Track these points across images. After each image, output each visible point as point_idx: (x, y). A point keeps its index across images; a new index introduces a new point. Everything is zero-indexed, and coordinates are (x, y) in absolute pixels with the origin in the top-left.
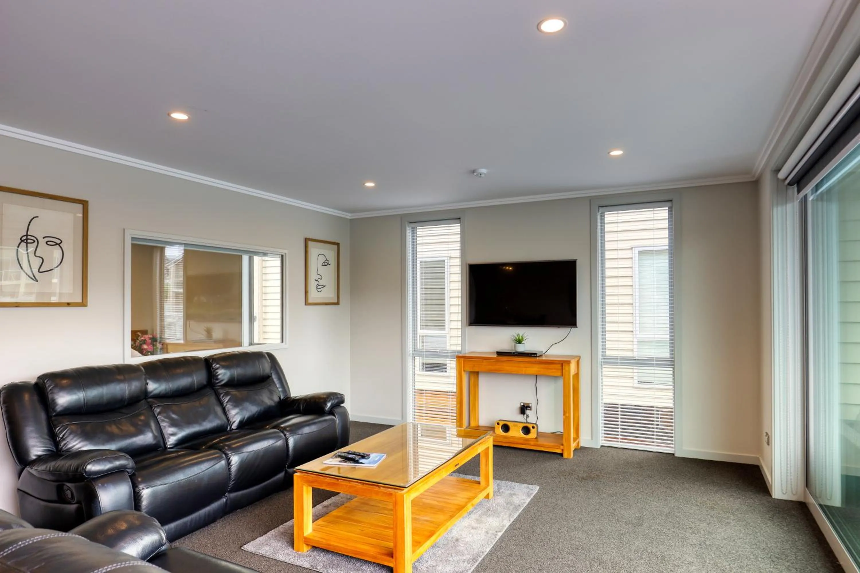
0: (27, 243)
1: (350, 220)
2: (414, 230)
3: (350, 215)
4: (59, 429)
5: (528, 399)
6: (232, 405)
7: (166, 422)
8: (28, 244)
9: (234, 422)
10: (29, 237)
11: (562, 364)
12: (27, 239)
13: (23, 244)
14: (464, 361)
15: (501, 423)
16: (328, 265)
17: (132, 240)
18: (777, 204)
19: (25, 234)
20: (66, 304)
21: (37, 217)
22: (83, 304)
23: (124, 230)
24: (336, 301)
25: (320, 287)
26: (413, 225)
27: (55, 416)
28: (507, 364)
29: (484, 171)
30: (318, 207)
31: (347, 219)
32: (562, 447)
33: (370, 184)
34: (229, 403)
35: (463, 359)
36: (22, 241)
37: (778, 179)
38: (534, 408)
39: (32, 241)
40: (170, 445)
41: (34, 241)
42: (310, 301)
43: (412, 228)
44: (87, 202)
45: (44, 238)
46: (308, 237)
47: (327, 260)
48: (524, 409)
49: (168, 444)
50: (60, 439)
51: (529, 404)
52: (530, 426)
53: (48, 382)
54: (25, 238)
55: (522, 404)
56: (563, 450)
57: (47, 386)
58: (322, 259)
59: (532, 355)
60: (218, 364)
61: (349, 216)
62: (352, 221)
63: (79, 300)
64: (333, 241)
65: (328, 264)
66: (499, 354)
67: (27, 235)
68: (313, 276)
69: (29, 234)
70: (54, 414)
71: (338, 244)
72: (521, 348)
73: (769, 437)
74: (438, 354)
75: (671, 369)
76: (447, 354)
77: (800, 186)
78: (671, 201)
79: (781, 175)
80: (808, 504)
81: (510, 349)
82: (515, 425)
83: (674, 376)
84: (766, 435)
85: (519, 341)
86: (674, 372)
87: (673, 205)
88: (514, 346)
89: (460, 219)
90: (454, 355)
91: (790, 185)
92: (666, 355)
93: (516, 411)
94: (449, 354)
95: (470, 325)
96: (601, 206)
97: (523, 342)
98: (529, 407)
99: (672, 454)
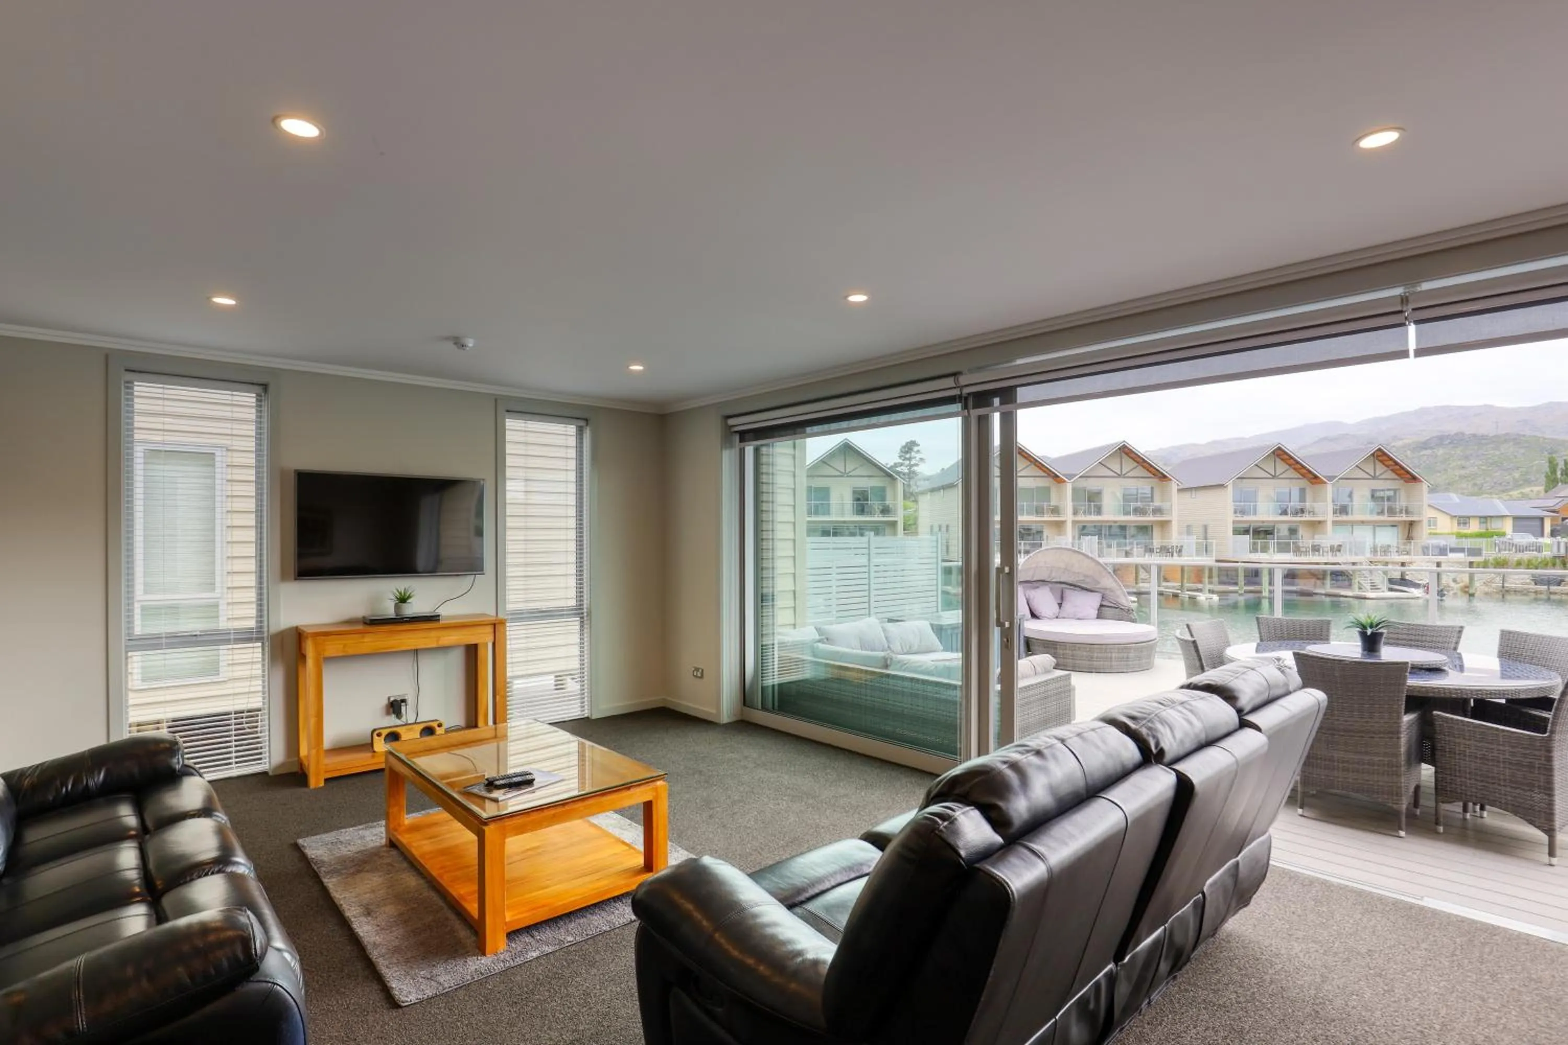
2: (129, 385)
5: (400, 689)
11: (495, 625)
15: (385, 732)
18: (726, 448)
26: (129, 376)
29: (470, 343)
33: (225, 301)
37: (726, 424)
38: (411, 700)
51: (403, 697)
52: (435, 725)
55: (392, 699)
59: (432, 619)
66: (367, 623)
72: (407, 611)
73: (702, 670)
74: (199, 639)
75: (578, 619)
76: (226, 637)
77: (745, 436)
78: (586, 420)
79: (731, 422)
80: (747, 719)
81: (390, 611)
82: (410, 730)
83: (582, 626)
84: (697, 669)
85: (403, 599)
86: (582, 622)
87: (587, 425)
88: (397, 607)
89: (265, 387)
90: (245, 637)
91: (736, 432)
92: (573, 603)
93: (384, 711)
94: (232, 637)
95: (296, 579)
96: (508, 411)
97: (409, 601)
98: (403, 701)
99: (588, 718)
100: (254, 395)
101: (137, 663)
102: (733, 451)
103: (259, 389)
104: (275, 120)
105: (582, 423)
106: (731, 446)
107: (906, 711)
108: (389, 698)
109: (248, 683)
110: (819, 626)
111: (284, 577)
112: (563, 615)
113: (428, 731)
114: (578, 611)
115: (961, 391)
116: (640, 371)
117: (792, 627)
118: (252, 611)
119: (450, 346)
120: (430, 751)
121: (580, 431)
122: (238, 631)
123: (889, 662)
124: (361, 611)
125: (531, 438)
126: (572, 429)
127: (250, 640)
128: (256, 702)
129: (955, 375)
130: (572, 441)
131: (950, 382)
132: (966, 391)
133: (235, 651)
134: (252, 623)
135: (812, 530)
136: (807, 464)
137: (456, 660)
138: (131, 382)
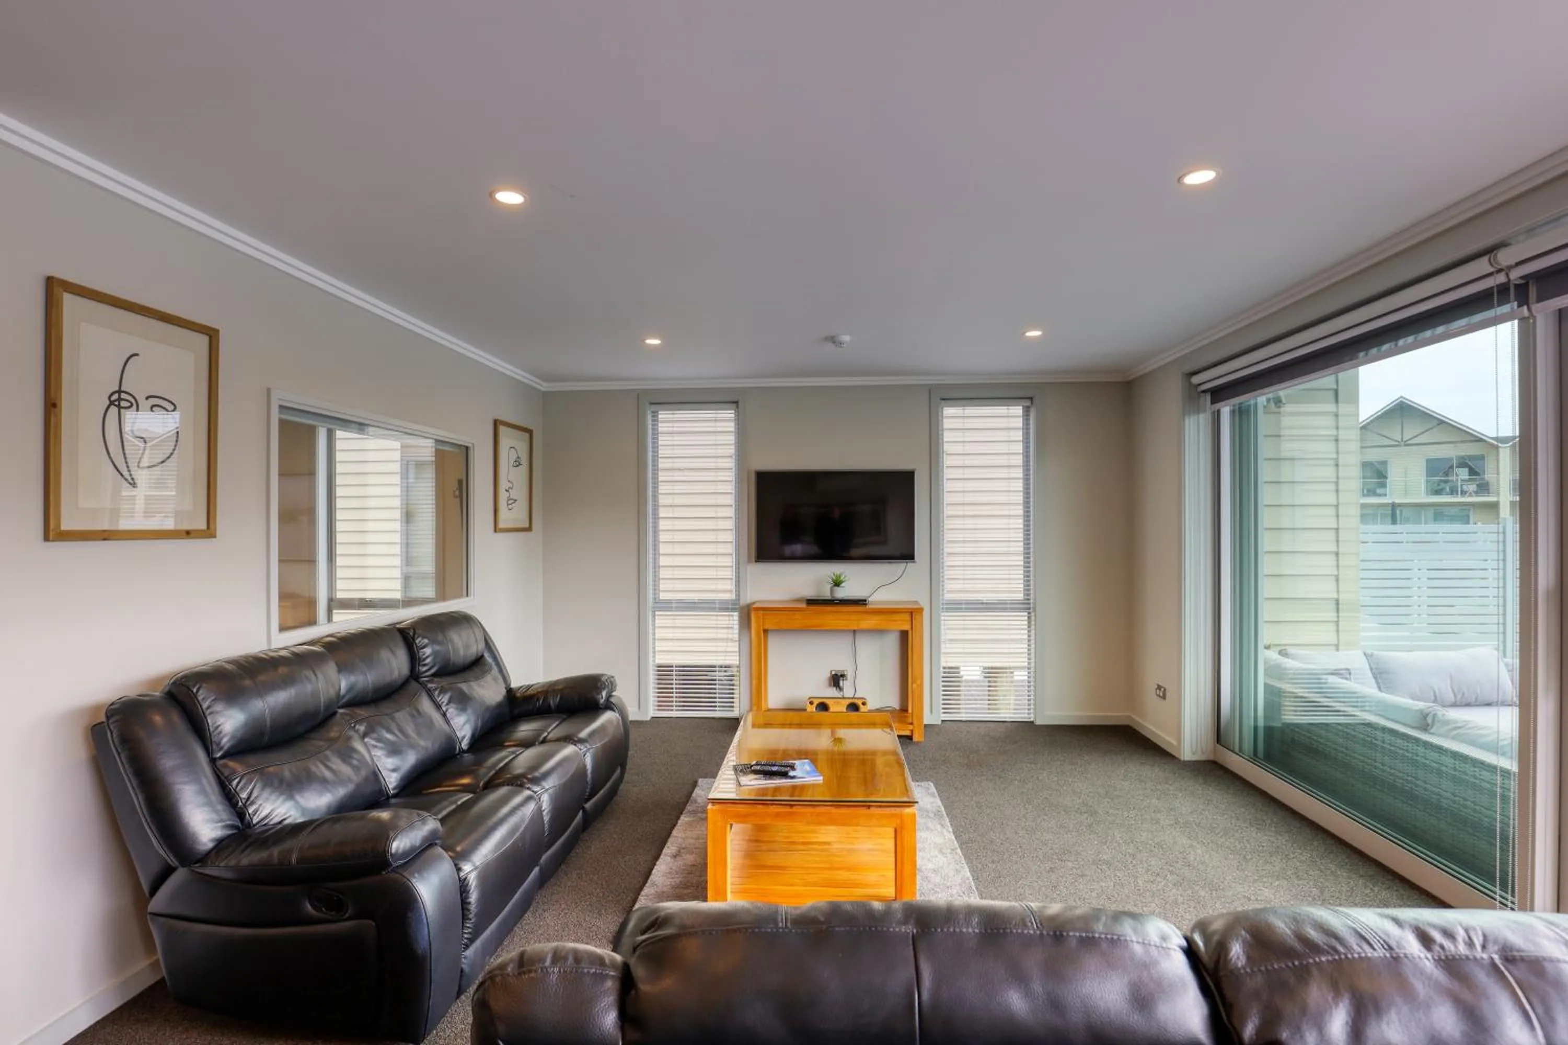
0: (119, 407)
1: (544, 393)
2: (655, 414)
3: (545, 384)
4: (239, 783)
5: (841, 664)
6: (457, 709)
7: (381, 748)
8: (122, 411)
9: (464, 737)
10: (123, 396)
11: (912, 613)
12: (120, 399)
13: (113, 410)
14: (763, 615)
15: (816, 702)
16: (520, 466)
17: (280, 412)
18: (1189, 414)
19: (117, 389)
20: (185, 534)
21: (137, 355)
22: (209, 532)
23: (269, 390)
24: (527, 525)
25: (512, 501)
26: (654, 408)
27: (222, 757)
28: (831, 618)
29: (846, 338)
30: (511, 368)
31: (539, 390)
32: (911, 727)
33: (654, 342)
34: (451, 705)
35: (762, 612)
36: (112, 403)
37: (1190, 383)
38: (850, 675)
39: (129, 404)
40: (394, 789)
41: (132, 405)
42: (501, 525)
43: (653, 412)
44: (217, 331)
45: (147, 398)
46: (499, 418)
47: (518, 458)
48: (836, 680)
49: (391, 786)
50: (244, 801)
51: (843, 671)
52: (859, 702)
53: (201, 692)
54: (115, 397)
55: (833, 673)
56: (912, 731)
57: (200, 698)
58: (513, 457)
59: (861, 602)
60: (424, 638)
61: (544, 387)
62: (546, 395)
63: (203, 526)
64: (525, 426)
65: (520, 464)
66: (811, 602)
67: (120, 392)
68: (503, 485)
69: (123, 389)
70: (219, 755)
71: (530, 432)
72: (841, 593)
73: (1165, 690)
74: (696, 605)
75: (1026, 614)
76: (713, 606)
77: (1219, 394)
78: (1031, 399)
79: (1196, 380)
80: (1220, 761)
81: (827, 595)
82: (838, 703)
83: (1029, 622)
84: (1159, 687)
85: (837, 583)
86: (1029, 618)
87: (1032, 403)
88: (832, 591)
89: (736, 403)
90: (725, 607)
91: (1204, 392)
92: (1020, 596)
93: (827, 683)
94: (717, 606)
95: (756, 561)
96: (943, 399)
97: (843, 585)
98: (843, 676)
99: (1032, 722)
100: (733, 412)
101: (662, 620)
102: (1202, 416)
103: (734, 406)
104: (491, 195)
105: (1028, 403)
106: (1198, 411)
107: (1444, 803)
108: (831, 672)
109: (725, 644)
110: (1369, 652)
111: (749, 561)
112: (1006, 609)
113: (854, 707)
114: (1027, 606)
115: (1507, 275)
116: (1039, 337)
117: (1334, 648)
118: (730, 585)
119: (830, 346)
120: (851, 725)
121: (1027, 410)
122: (722, 602)
123: (1429, 720)
124: (810, 592)
125: (969, 424)
126: (1018, 410)
127: (727, 609)
128: (734, 660)
129: (1489, 251)
130: (1019, 423)
131: (1482, 266)
132: (1515, 275)
133: (719, 618)
134: (731, 596)
135: (1368, 514)
136: (1361, 420)
137: (891, 643)
138: (657, 412)
